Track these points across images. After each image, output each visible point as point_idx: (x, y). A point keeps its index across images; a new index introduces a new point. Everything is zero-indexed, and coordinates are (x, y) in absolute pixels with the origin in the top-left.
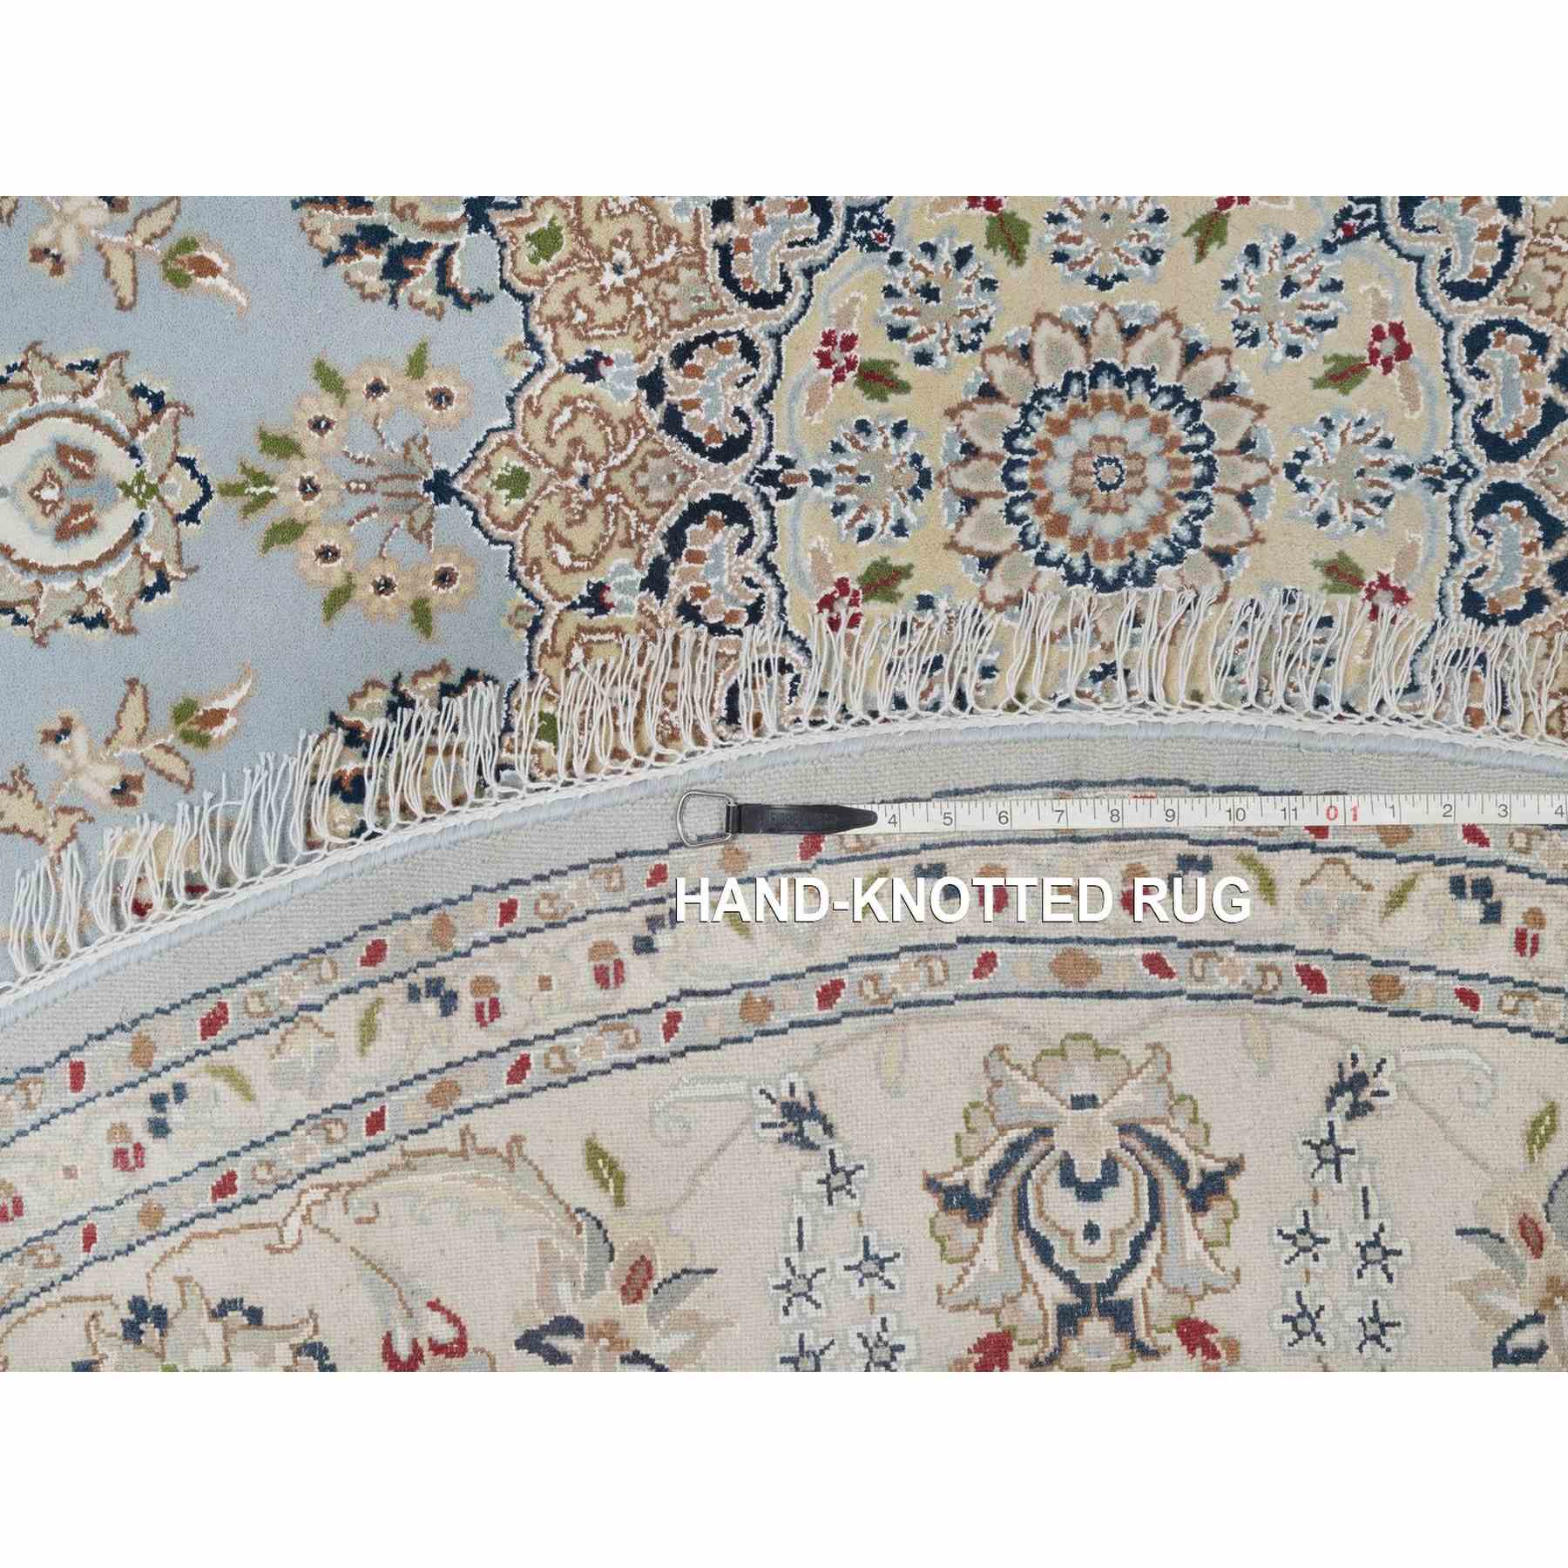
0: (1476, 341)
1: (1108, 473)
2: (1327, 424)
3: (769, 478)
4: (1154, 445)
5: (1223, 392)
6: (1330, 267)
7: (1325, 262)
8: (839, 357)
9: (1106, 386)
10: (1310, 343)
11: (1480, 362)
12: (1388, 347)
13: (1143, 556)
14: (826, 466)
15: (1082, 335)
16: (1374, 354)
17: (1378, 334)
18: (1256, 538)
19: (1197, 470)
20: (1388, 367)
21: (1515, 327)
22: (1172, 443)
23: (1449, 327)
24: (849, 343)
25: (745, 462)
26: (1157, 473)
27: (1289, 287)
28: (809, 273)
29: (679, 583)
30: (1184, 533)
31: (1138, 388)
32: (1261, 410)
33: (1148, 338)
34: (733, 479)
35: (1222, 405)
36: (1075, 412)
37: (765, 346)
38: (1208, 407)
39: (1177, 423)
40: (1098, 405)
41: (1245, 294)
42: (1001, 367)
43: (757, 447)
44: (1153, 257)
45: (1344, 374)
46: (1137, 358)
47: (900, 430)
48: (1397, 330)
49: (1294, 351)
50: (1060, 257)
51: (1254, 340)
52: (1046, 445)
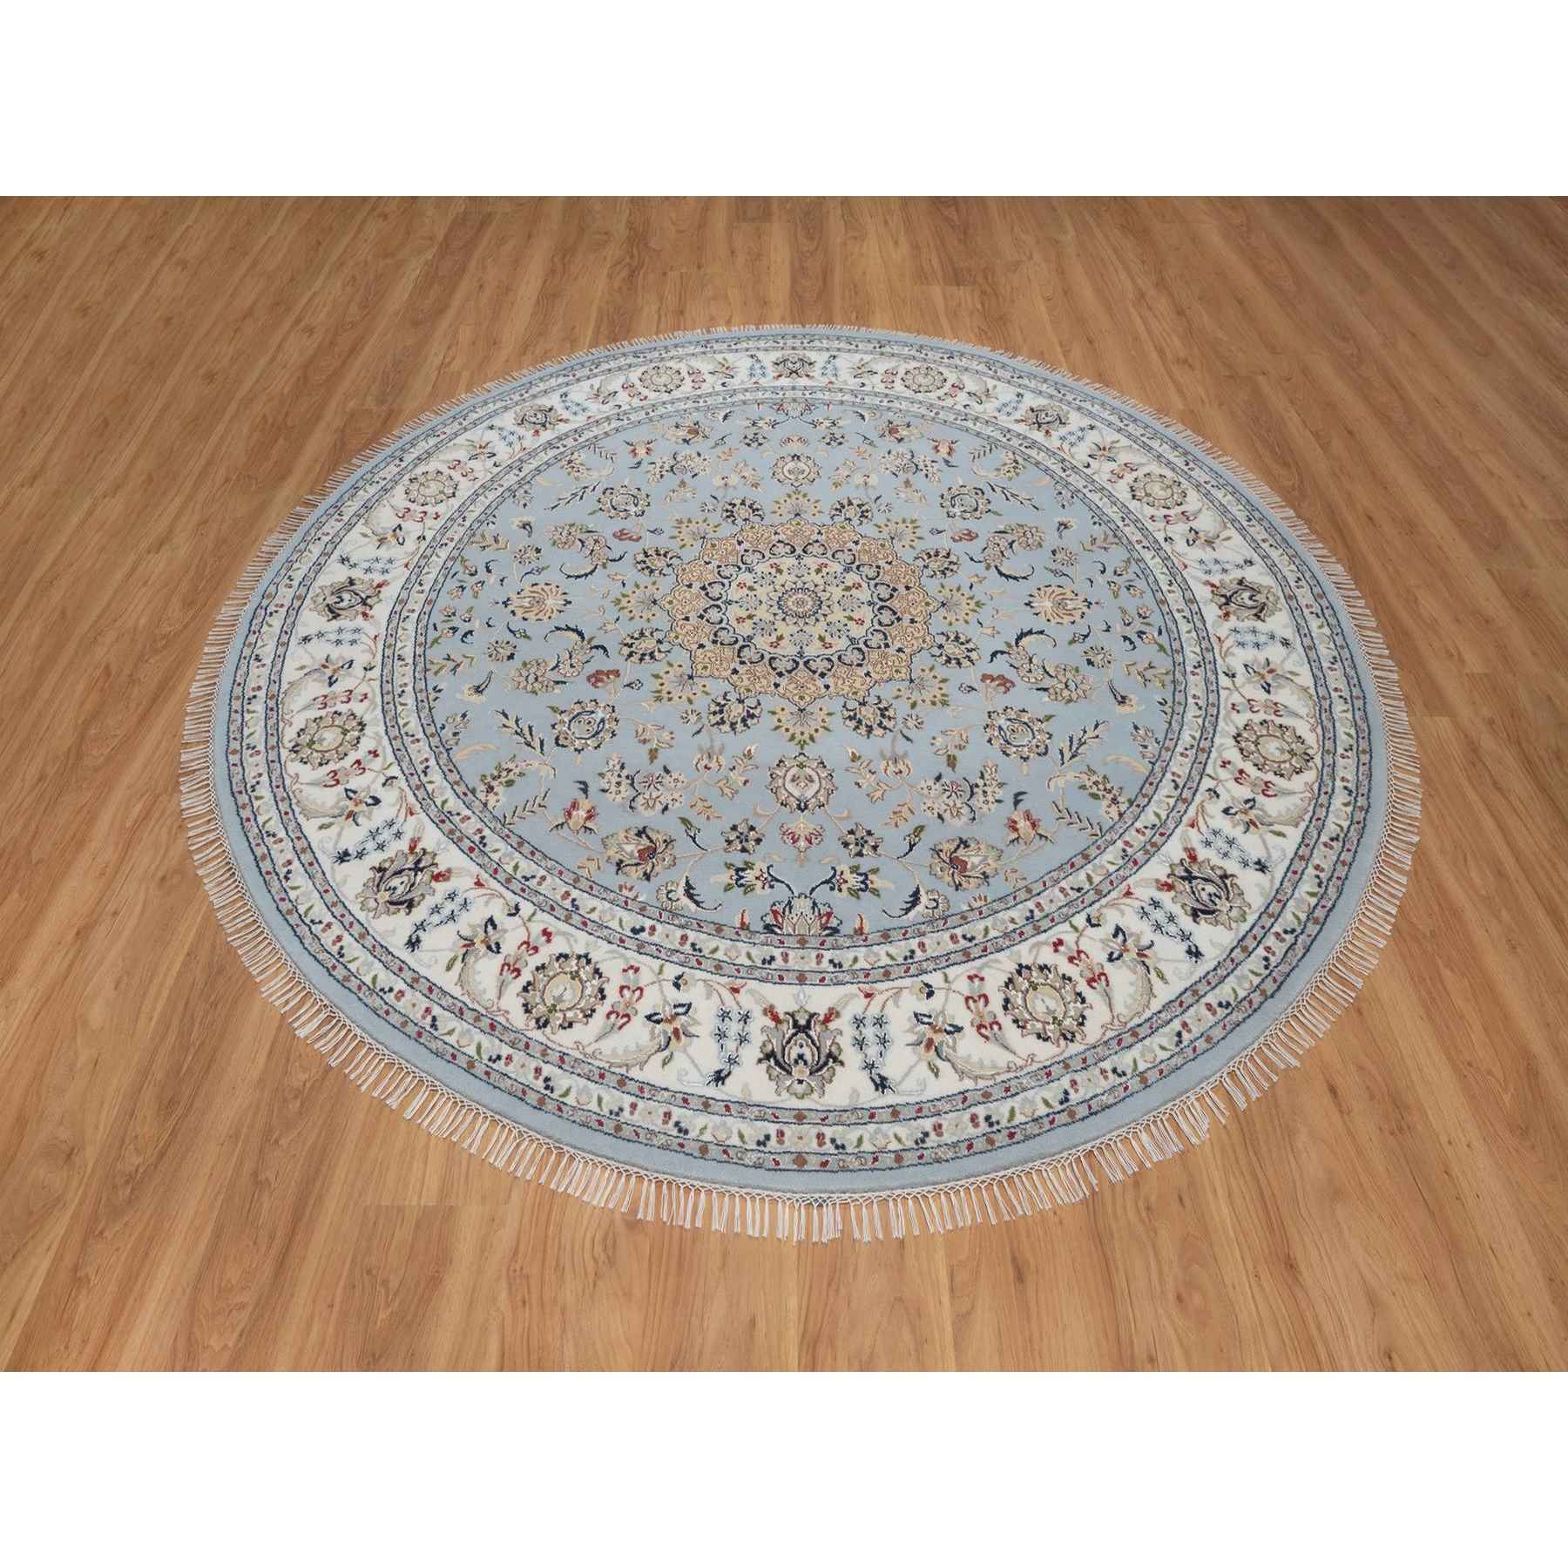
0: (829, 660)
1: (800, 603)
2: (811, 636)
3: (799, 557)
4: (806, 610)
5: (817, 620)
7: (845, 636)
8: (823, 566)
9: (818, 603)
10: (828, 633)
11: (825, 660)
12: (827, 645)
13: (784, 608)
14: (802, 564)
15: (828, 599)
16: (826, 643)
17: (830, 644)
18: (788, 625)
19: (801, 616)
20: (823, 645)
21: (833, 666)
22: (806, 612)
23: (832, 655)
24: (826, 567)
25: (802, 553)
26: (801, 610)
27: (839, 630)
28: (839, 562)
29: (780, 545)
30: (789, 614)
31: (818, 607)
32: (814, 626)
33: (828, 609)
34: (799, 552)
35: (814, 620)
36: (813, 598)
37: (824, 556)
38: (813, 618)
39: (811, 613)
40: (814, 602)
41: (838, 624)
42: (821, 588)
43: (805, 555)
44: (844, 610)
45: (821, 639)
46: (824, 607)
47: (809, 574)
48: (831, 647)
49: (826, 631)
50: (844, 596)
51: (828, 625)
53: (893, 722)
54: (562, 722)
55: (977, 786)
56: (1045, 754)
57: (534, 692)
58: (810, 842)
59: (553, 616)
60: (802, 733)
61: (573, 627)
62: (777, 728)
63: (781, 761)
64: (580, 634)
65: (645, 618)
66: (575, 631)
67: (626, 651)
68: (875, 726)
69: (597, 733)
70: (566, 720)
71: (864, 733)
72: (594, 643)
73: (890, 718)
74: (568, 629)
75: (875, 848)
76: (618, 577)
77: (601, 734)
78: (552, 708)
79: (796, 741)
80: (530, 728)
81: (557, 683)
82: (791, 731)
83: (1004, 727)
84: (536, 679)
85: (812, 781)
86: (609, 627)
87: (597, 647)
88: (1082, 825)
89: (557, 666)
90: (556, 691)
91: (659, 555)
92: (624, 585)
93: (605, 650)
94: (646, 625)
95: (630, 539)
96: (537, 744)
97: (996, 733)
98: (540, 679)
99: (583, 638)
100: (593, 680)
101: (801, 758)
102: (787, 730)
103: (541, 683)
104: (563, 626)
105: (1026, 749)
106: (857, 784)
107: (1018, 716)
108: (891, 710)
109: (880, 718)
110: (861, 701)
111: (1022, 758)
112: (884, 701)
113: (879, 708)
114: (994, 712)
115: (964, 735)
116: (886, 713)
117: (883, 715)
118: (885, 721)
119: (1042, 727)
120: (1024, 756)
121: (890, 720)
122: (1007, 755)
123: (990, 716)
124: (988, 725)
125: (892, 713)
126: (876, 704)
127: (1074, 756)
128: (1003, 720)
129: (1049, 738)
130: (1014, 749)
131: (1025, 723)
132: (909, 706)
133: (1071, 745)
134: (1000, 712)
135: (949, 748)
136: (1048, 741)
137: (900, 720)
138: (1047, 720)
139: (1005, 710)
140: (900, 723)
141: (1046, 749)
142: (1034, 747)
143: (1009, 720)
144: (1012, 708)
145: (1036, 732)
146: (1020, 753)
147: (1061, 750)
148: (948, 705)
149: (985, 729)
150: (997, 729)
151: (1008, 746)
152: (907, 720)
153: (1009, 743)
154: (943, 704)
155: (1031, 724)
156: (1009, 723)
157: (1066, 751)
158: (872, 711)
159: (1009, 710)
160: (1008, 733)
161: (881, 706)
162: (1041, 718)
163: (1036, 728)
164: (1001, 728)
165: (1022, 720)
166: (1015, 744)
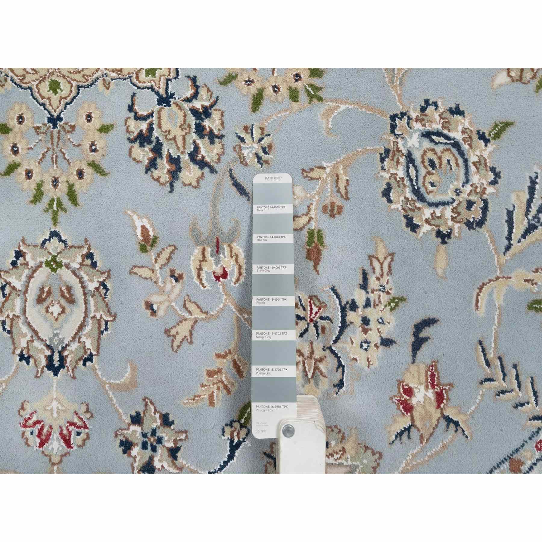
53: (217, 148)
55: (353, 306)
56: (481, 223)
58: (68, 443)
60: (55, 182)
62: (12, 168)
63: (19, 254)
68: (185, 158)
71: (165, 177)
73: (212, 137)
75: (173, 452)
79: (45, 200)
82: (36, 178)
83: (417, 156)
85: (72, 301)
88: (520, 396)
97: (401, 173)
101: (54, 245)
102: (29, 174)
105: (448, 212)
106: (149, 306)
107: (446, 124)
108: (215, 115)
109: (194, 136)
110: (162, 91)
111: (439, 234)
112: (203, 92)
113: (194, 111)
114: (403, 114)
115: (343, 178)
116: (207, 123)
117: (200, 130)
118: (203, 144)
119: (486, 154)
120: (444, 230)
121: (212, 142)
122: (413, 227)
123: (393, 128)
124: (387, 151)
125: (218, 122)
126: (188, 100)
127: (531, 228)
128: (416, 136)
129: (493, 183)
130: (427, 212)
131: (456, 145)
132: (248, 102)
133: (530, 202)
134: (414, 115)
135: (313, 214)
136: (490, 190)
137: (230, 141)
138: (497, 136)
139: (423, 110)
140: (229, 150)
141: (485, 209)
142: (464, 205)
143: (428, 135)
144: (435, 104)
145: (473, 168)
146: (437, 222)
147: (510, 214)
148: (320, 99)
149: (382, 160)
150: (403, 160)
151: (418, 205)
152: (242, 140)
153: (421, 198)
154: (311, 97)
155: (465, 147)
156: (427, 144)
157: (518, 215)
158: (181, 120)
159: (430, 110)
160: (423, 171)
161: (198, 105)
162: (485, 130)
163: (473, 158)
164: (410, 159)
165: (451, 134)
166: (431, 198)
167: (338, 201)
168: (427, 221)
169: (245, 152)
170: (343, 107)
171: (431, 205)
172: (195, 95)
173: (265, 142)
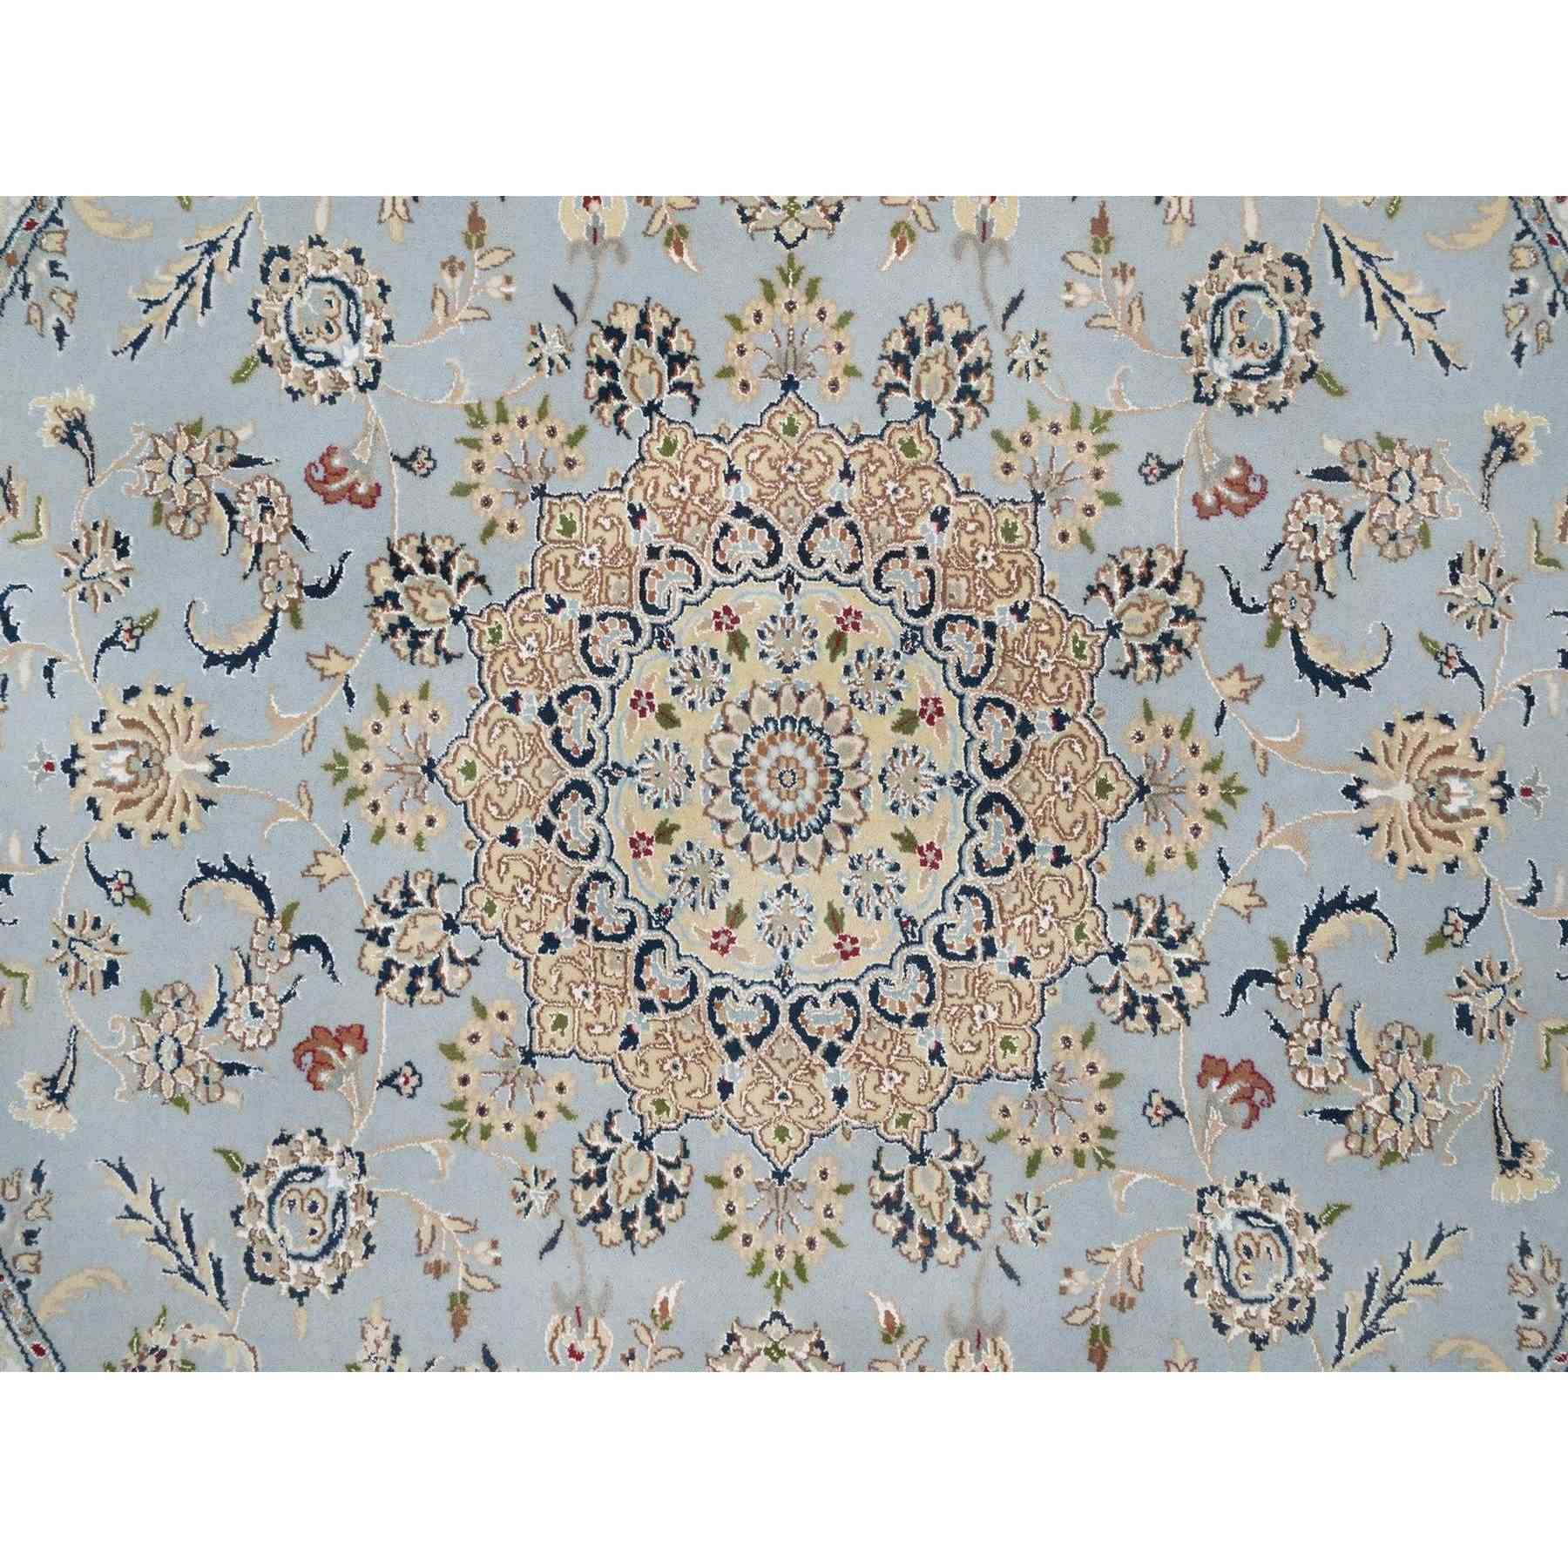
0: (849, 999)
1: (788, 778)
2: (810, 909)
3: (790, 578)
4: (802, 806)
5: (828, 848)
6: (888, 913)
7: (890, 910)
8: (850, 620)
9: (831, 778)
10: (850, 900)
11: (839, 1001)
12: (848, 947)
13: (747, 798)
14: (795, 612)
15: (857, 765)
16: (844, 938)
17: (854, 941)
18: (755, 866)
19: (788, 831)
20: (838, 946)
21: (857, 1022)
22: (802, 816)
23: (856, 983)
24: (856, 627)
25: (798, 564)
26: (788, 807)
27: (878, 888)
28: (891, 604)
29: (740, 524)
30: (758, 823)
31: (830, 797)
32: (818, 870)
33: (855, 804)
34: (790, 557)
35: (821, 847)
36: (819, 759)
37: (855, 578)
38: (819, 838)
39: (812, 820)
40: (822, 773)
41: (875, 862)
42: (841, 716)
43: (805, 571)
44: (894, 808)
45: (835, 920)
46: (846, 797)
47: (812, 656)
48: (855, 952)
49: (847, 890)
50: (896, 752)
51: (853, 867)
52: (802, 742)
53: (981, 1218)
54: (253, 1201)
56: (1305, 1327)
57: (179, 1102)
59: (190, 820)
60: (780, 1252)
61: (242, 865)
62: (725, 1232)
63: (732, 1338)
64: (262, 892)
65: (410, 833)
66: (248, 878)
67: (375, 956)
68: (941, 1230)
69: (333, 1242)
70: (262, 1195)
72: (300, 929)
73: (976, 1206)
74: (233, 872)
76: (335, 664)
77: (341, 1248)
78: (225, 1153)
79: (765, 1274)
80: (186, 1220)
81: (229, 1069)
82: (756, 1245)
83: (1229, 1241)
84: (180, 1055)
86: (329, 867)
87: (305, 942)
89: (220, 1011)
90: (231, 1098)
91: (428, 567)
92: (350, 696)
93: (327, 956)
94: (418, 862)
95: (350, 493)
96: (205, 1274)
97: (1208, 1260)
98: (189, 1056)
99: (270, 908)
100: (308, 1059)
101: (776, 1329)
102: (747, 1240)
103: (192, 1068)
104: (220, 864)
105: (1266, 1312)
107: (1266, 1202)
108: (981, 1179)
109: (954, 1204)
110: (915, 1146)
111: (1253, 1338)
112: (966, 1150)
113: (954, 1173)
114: (1213, 1189)
115: (1137, 1264)
116: (970, 1188)
117: (961, 1196)
118: (964, 1214)
119: (1314, 1243)
120: (1260, 1333)
121: (976, 1212)
122: (1222, 1328)
123: (1201, 1205)
124: (1193, 1234)
125: (983, 1188)
126: (948, 1159)
127: (1367, 1336)
128: (1229, 1216)
129: (1323, 1278)
130: (1240, 1311)
131: (1278, 1229)
132: (1022, 1164)
133: (1367, 1303)
134: (1227, 1190)
135: (1098, 1306)
136: (1319, 1286)
137: (998, 1212)
138: (1330, 1221)
139: (1239, 1184)
140: (996, 1221)
141: (1311, 1310)
142: (1286, 1304)
143: (1243, 1215)
144: (1254, 1178)
145: (1298, 1259)
146: (1252, 1323)
147: (1342, 1317)
148: (1112, 1166)
149: (1186, 1244)
150: (1211, 1245)
151: (1229, 1301)
152: (1014, 1211)
153: (1232, 1293)
154: (1100, 1163)
155: (1289, 1232)
156: (1242, 1226)
157: (1352, 1320)
158: (937, 1183)
159: (1248, 1184)
160: (1236, 1261)
161: (959, 1165)
162: (1315, 1213)
163: (1299, 1247)
164: (1220, 1244)
165: (1273, 1216)
166: (1245, 1293)
167: (1130, 1293)
168: (1240, 1322)
169: (1017, 1227)
170: (1139, 1177)
171: (1244, 1301)
172: (957, 1153)
173: (1041, 1216)
